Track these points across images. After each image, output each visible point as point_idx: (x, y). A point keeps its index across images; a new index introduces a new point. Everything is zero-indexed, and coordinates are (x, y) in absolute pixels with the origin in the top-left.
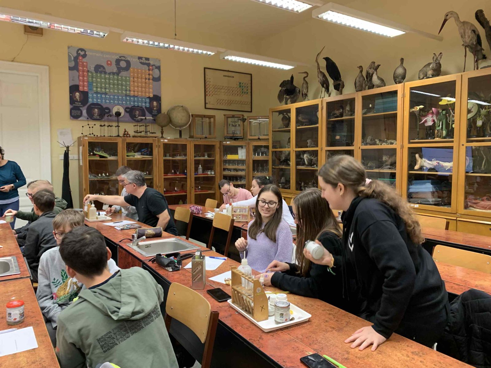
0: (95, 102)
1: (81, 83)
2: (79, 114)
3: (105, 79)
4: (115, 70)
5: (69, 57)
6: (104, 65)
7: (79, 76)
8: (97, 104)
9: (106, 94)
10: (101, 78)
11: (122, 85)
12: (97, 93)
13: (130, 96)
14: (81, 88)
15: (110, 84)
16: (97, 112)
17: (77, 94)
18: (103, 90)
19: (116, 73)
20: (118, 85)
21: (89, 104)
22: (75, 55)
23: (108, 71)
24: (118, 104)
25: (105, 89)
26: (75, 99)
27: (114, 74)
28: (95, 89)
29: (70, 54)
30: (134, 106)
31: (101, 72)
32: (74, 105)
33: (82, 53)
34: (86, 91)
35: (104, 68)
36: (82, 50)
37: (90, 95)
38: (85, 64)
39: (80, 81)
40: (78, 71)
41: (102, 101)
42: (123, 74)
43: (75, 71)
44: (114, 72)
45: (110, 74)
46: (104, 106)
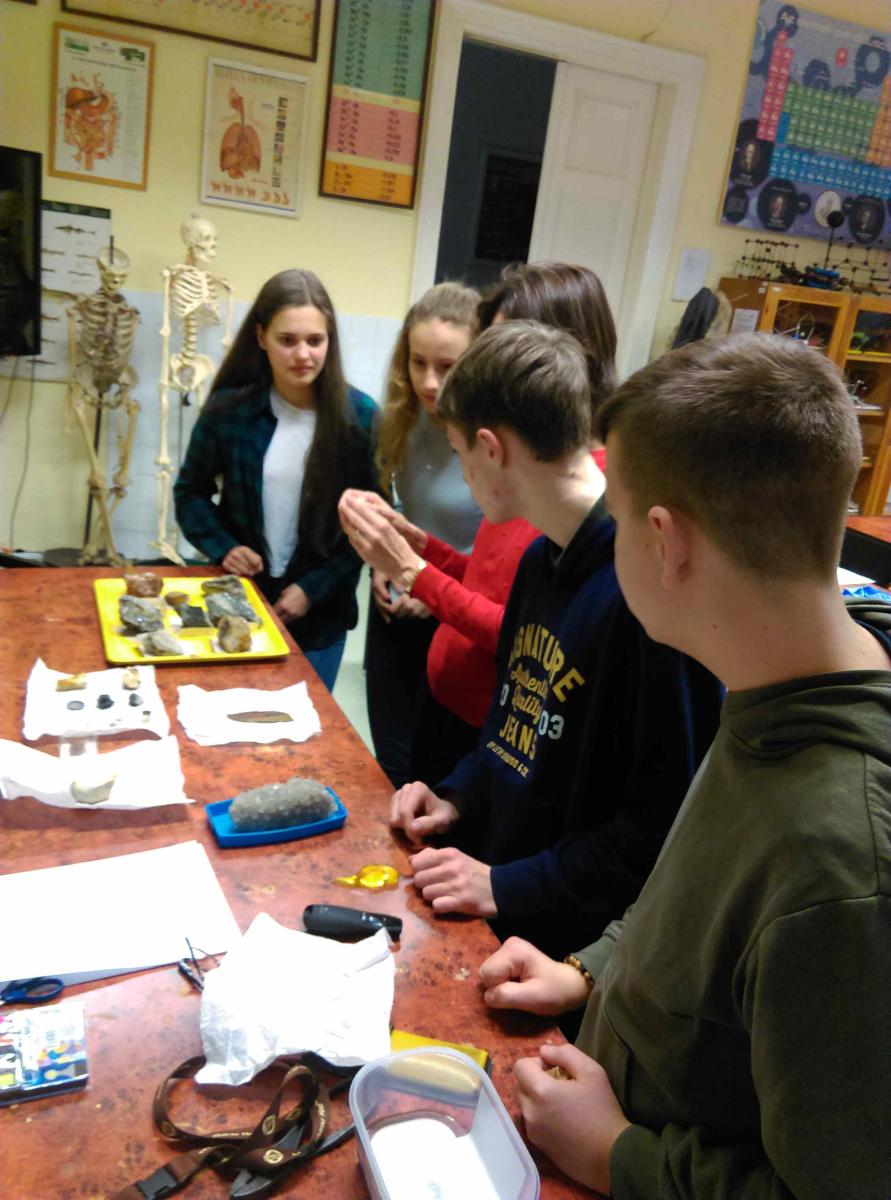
0: (782, 177)
1: (764, 115)
2: (740, 210)
3: (821, 106)
4: (850, 80)
5: (758, 32)
6: (830, 61)
7: (766, 93)
8: (787, 184)
9: (811, 152)
10: (812, 105)
11: (855, 129)
12: (793, 148)
13: (862, 164)
14: (761, 130)
15: (827, 123)
16: (780, 208)
17: (751, 147)
18: (809, 141)
19: (851, 88)
20: (846, 128)
21: (768, 180)
22: (772, 25)
23: (834, 82)
24: (833, 187)
25: (815, 137)
26: (742, 163)
27: (845, 91)
28: (791, 136)
29: (760, 22)
30: (864, 196)
31: (816, 87)
32: (737, 181)
33: (788, 20)
34: (770, 139)
35: (827, 74)
36: (790, 10)
37: (776, 154)
38: (787, 55)
39: (763, 109)
40: (767, 77)
41: (797, 176)
42: (868, 93)
43: (760, 78)
44: (848, 85)
45: (836, 91)
46: (801, 189)
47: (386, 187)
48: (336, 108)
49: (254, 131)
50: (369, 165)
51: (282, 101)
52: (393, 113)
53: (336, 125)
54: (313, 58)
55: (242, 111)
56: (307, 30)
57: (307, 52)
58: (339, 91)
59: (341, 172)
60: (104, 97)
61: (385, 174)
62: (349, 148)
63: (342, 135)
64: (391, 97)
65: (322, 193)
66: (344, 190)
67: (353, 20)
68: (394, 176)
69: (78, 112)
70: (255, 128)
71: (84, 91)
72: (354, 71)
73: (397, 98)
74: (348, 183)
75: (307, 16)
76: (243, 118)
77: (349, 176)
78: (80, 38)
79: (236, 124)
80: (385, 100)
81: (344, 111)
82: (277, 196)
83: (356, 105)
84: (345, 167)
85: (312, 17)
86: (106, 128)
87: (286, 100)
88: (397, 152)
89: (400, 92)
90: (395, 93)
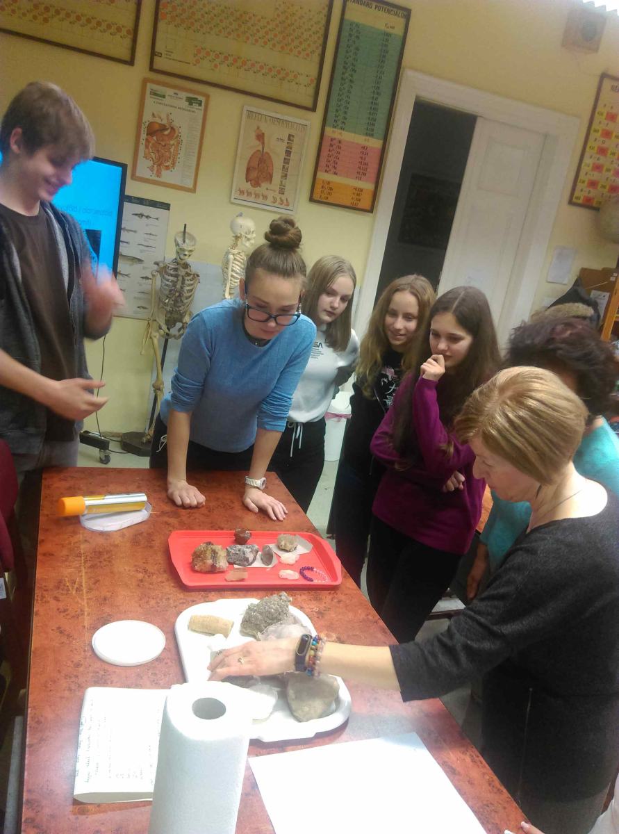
47: (356, 197)
48: (326, 143)
49: (270, 157)
50: (345, 182)
51: (290, 137)
52: (364, 148)
53: (326, 155)
54: (313, 109)
55: (263, 143)
56: (311, 90)
57: (310, 105)
58: (329, 131)
59: (326, 186)
60: (172, 128)
61: (355, 189)
62: (333, 170)
63: (329, 161)
64: (364, 137)
65: (312, 200)
66: (327, 198)
67: (342, 85)
68: (362, 190)
69: (155, 138)
70: (271, 154)
71: (160, 124)
72: (341, 119)
73: (367, 138)
74: (329, 193)
75: (312, 81)
76: (263, 148)
77: (331, 189)
78: (160, 89)
79: (258, 151)
80: (359, 139)
81: (331, 145)
82: (282, 200)
83: (340, 142)
84: (329, 183)
85: (315, 82)
86: (172, 150)
87: (293, 136)
88: (364, 174)
89: (370, 133)
90: (367, 134)
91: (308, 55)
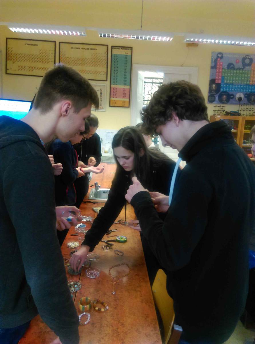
0: (225, 91)
1: (217, 77)
2: (213, 99)
3: (234, 73)
4: (241, 66)
5: (212, 59)
6: (234, 63)
7: (216, 72)
9: (232, 84)
10: (231, 73)
11: (245, 77)
12: (227, 84)
13: (249, 85)
14: (217, 81)
15: (236, 77)
16: (225, 98)
17: (214, 85)
18: (231, 82)
19: (241, 68)
20: (242, 77)
21: (220, 92)
22: (216, 57)
23: (236, 67)
24: (240, 92)
25: (233, 80)
26: (212, 89)
27: (240, 69)
28: (225, 81)
29: (212, 57)
30: (251, 93)
31: (231, 69)
33: (220, 56)
34: (219, 83)
35: (234, 66)
36: (220, 53)
37: (222, 86)
38: (221, 63)
39: (216, 76)
40: (216, 69)
41: (229, 90)
42: (247, 68)
43: (214, 69)
44: (241, 67)
45: (237, 69)
46: (230, 93)
47: (123, 103)
48: (112, 89)
50: (119, 100)
51: (101, 89)
52: (124, 89)
53: (112, 93)
54: (107, 81)
56: (105, 76)
57: (105, 79)
58: (113, 86)
59: (114, 102)
61: (123, 101)
62: (115, 97)
63: (114, 94)
65: (110, 106)
66: (115, 105)
67: (114, 72)
68: (125, 101)
72: (115, 82)
74: (115, 104)
75: (105, 73)
77: (115, 102)
80: (122, 87)
81: (114, 90)
82: (101, 107)
83: (116, 88)
84: (114, 101)
85: (106, 73)
87: (102, 89)
88: (125, 96)
90: (124, 85)
91: (103, 66)
